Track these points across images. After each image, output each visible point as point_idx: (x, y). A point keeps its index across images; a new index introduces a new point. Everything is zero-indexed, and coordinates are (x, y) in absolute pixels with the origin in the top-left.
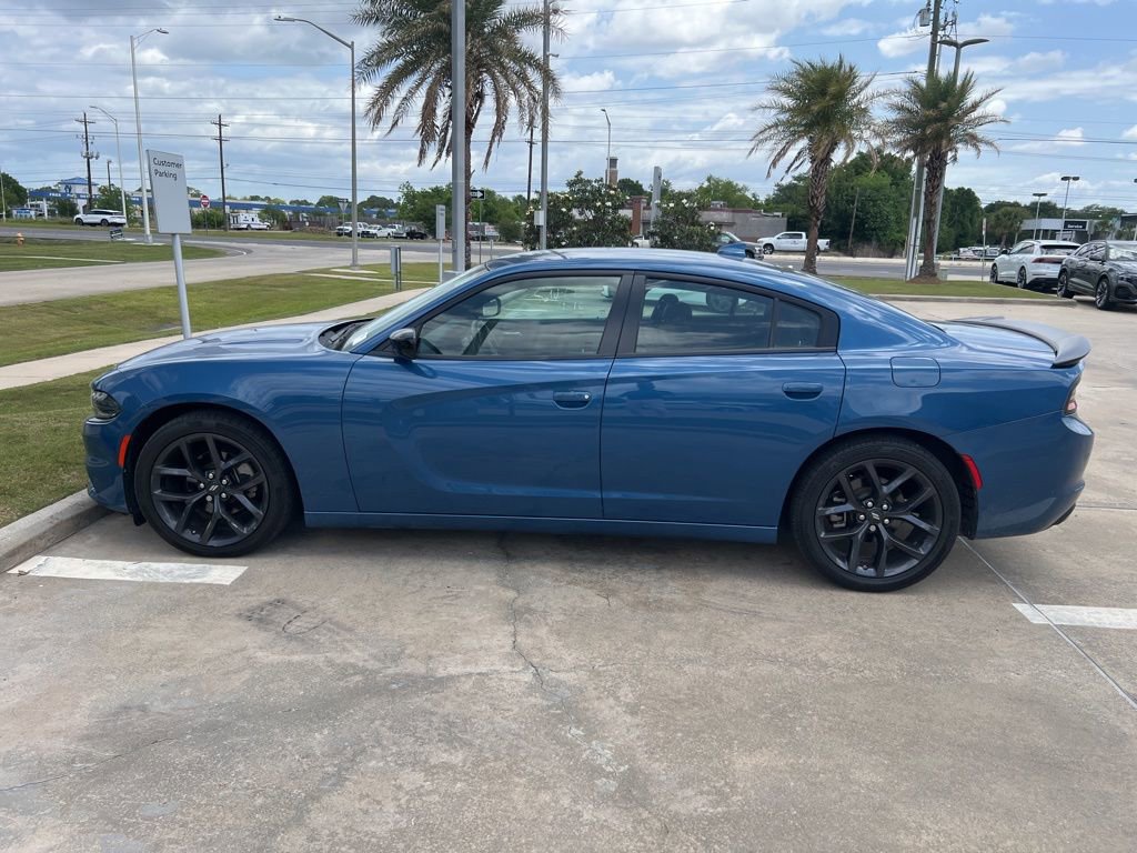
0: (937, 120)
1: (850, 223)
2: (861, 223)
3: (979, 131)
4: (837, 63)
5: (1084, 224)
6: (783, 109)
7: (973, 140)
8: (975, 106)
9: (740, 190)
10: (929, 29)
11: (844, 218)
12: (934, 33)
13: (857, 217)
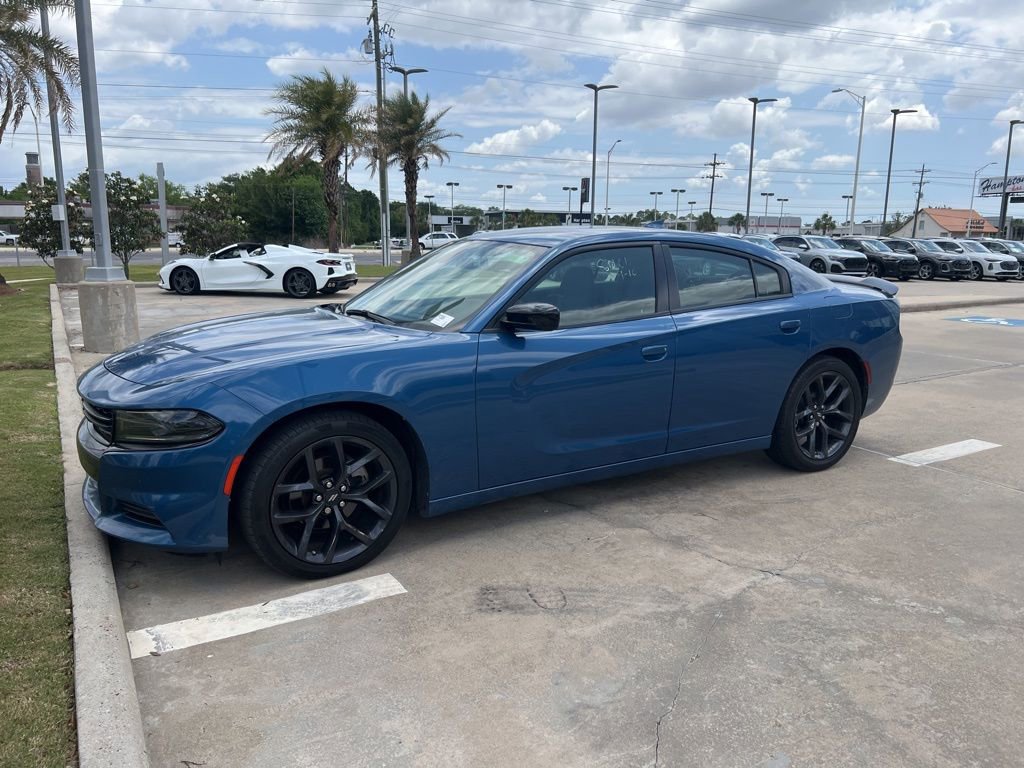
0: (407, 133)
1: (291, 221)
2: (301, 220)
3: (441, 144)
4: (326, 79)
5: (461, 220)
6: (293, 116)
7: (435, 150)
8: (433, 122)
9: (175, 189)
10: (372, 57)
11: (284, 215)
12: (378, 60)
13: (296, 214)
